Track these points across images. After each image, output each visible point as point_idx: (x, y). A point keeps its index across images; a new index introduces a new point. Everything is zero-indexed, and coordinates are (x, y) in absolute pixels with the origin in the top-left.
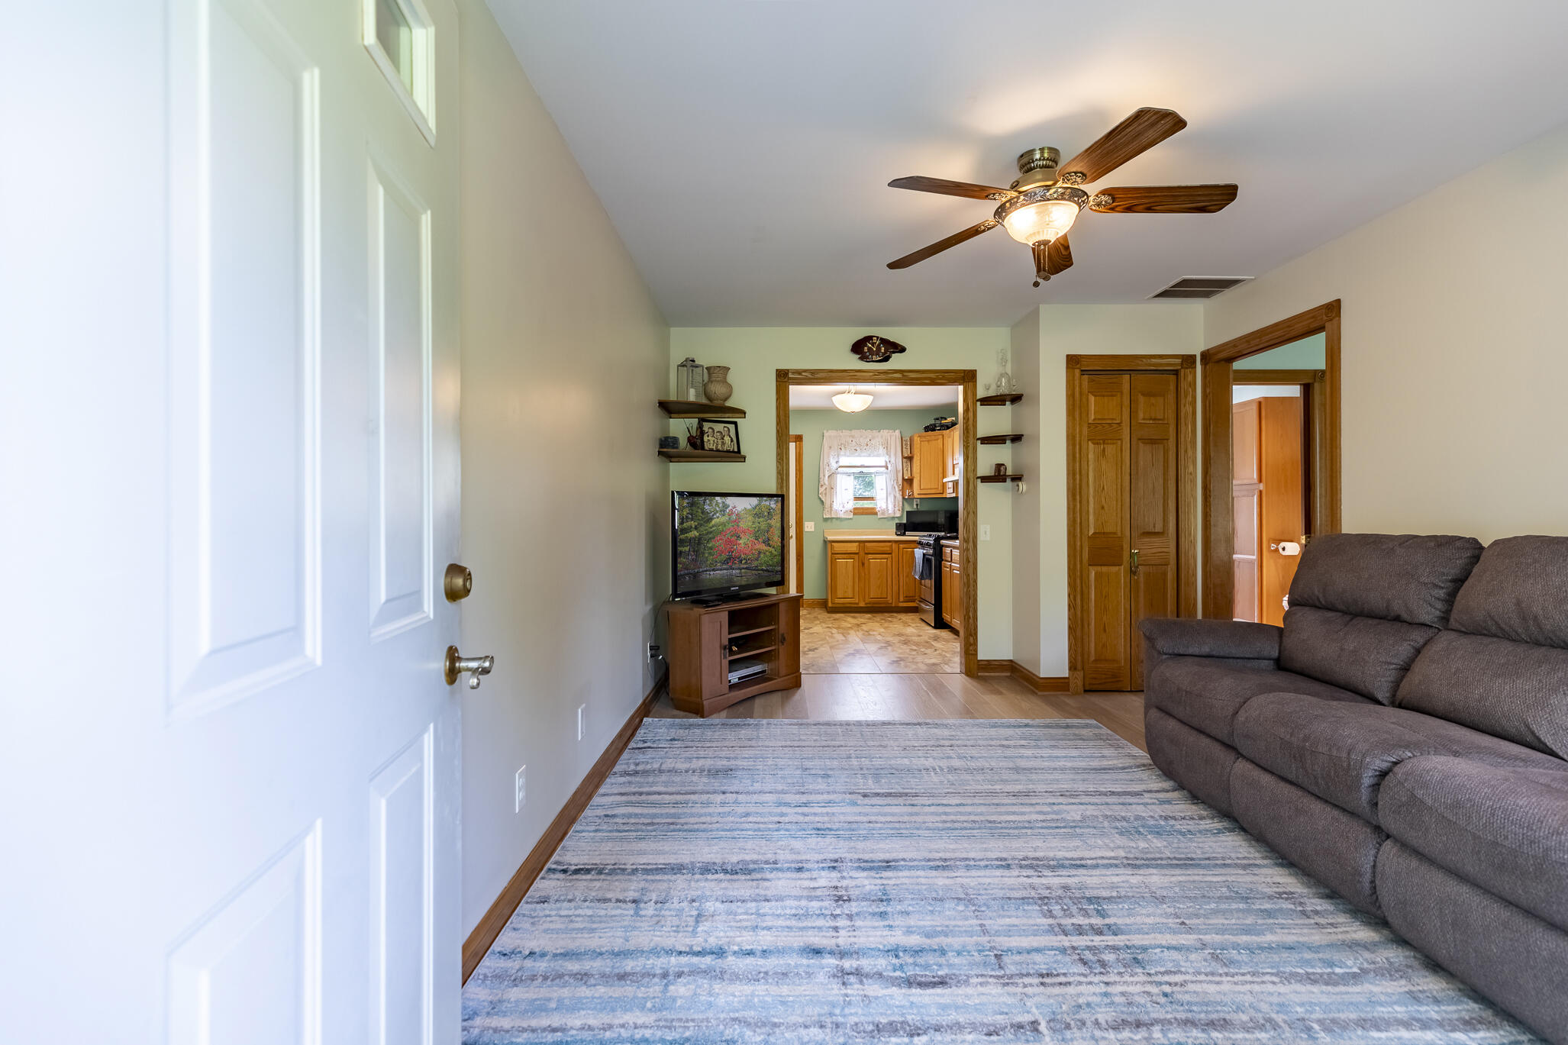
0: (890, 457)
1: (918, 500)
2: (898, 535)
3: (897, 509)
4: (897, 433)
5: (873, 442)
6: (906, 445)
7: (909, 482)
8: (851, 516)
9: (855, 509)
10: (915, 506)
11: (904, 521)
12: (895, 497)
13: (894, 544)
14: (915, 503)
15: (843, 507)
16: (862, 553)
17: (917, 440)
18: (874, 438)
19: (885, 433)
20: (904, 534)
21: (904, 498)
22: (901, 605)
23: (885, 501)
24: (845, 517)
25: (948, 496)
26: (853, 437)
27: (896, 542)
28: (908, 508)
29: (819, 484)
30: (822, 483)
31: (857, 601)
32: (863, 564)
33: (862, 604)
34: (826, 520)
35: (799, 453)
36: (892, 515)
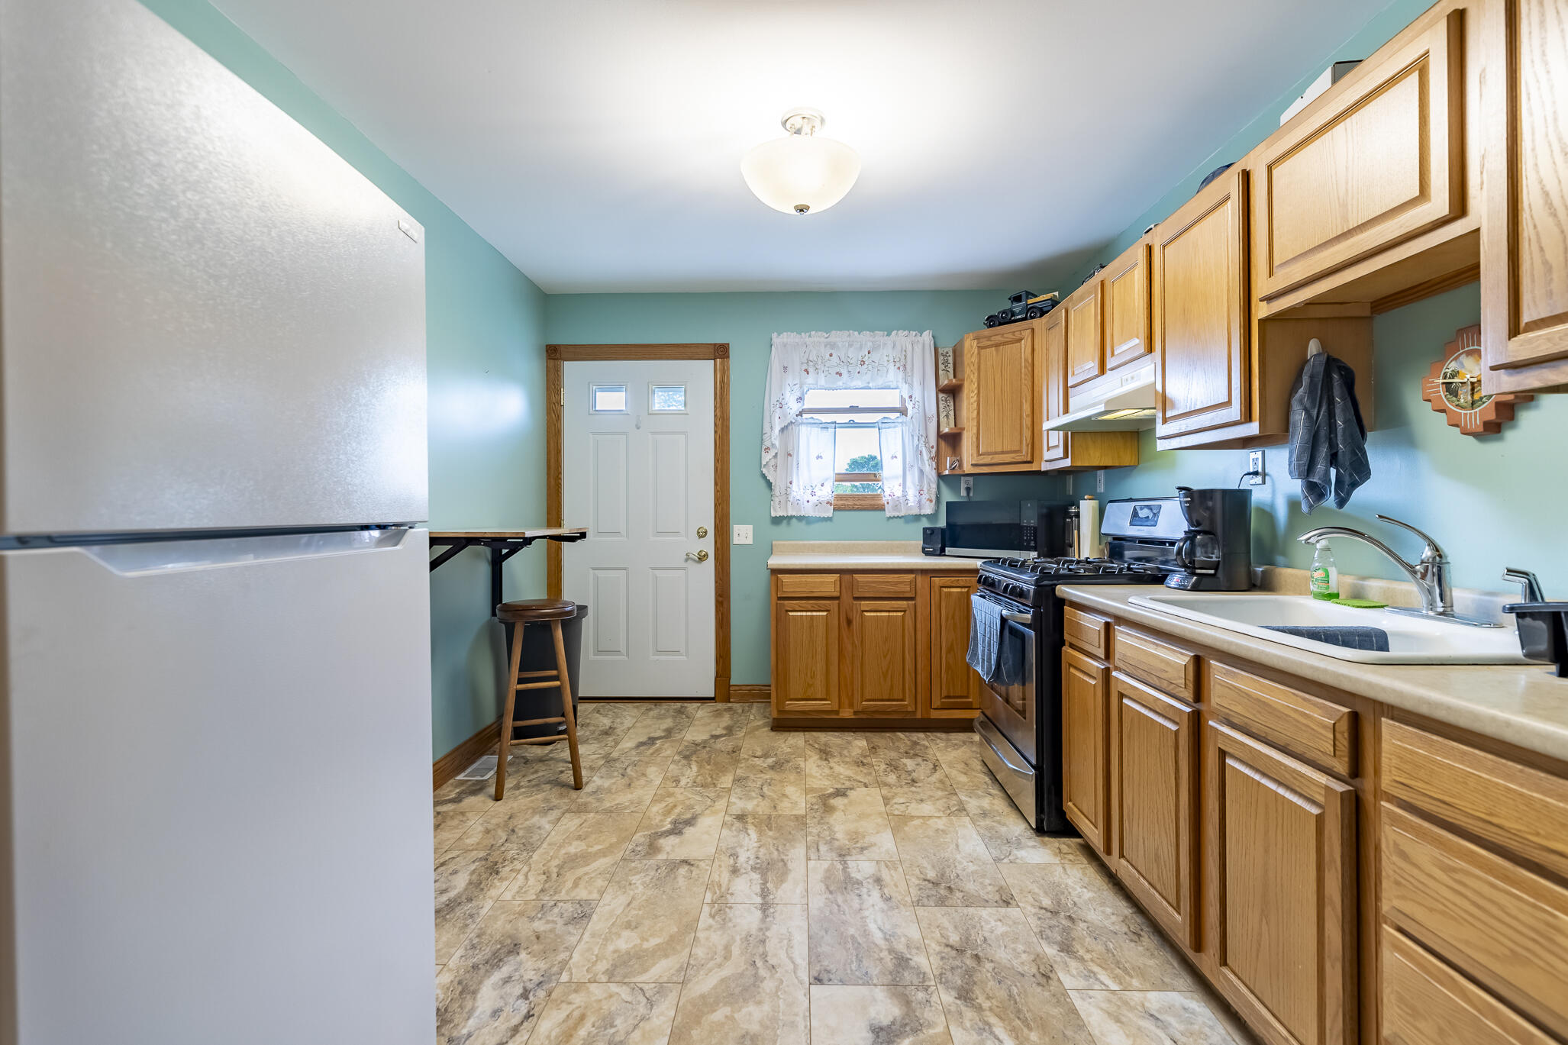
0: (911, 385)
1: (971, 479)
2: (927, 554)
3: (925, 497)
4: (927, 336)
5: (875, 356)
6: (946, 363)
7: (951, 440)
8: (829, 513)
9: (839, 497)
10: (963, 493)
11: (942, 523)
12: (921, 472)
13: (919, 578)
14: (963, 486)
15: (813, 494)
16: (846, 598)
17: (970, 345)
18: (876, 347)
19: (902, 338)
20: (942, 553)
21: (940, 476)
22: (935, 715)
23: (901, 481)
24: (818, 514)
25: (1045, 467)
26: (833, 346)
27: (924, 572)
28: (948, 496)
29: (761, 446)
30: (767, 444)
31: (836, 708)
32: (849, 622)
33: (847, 714)
34: (777, 521)
35: (722, 382)
36: (916, 512)
